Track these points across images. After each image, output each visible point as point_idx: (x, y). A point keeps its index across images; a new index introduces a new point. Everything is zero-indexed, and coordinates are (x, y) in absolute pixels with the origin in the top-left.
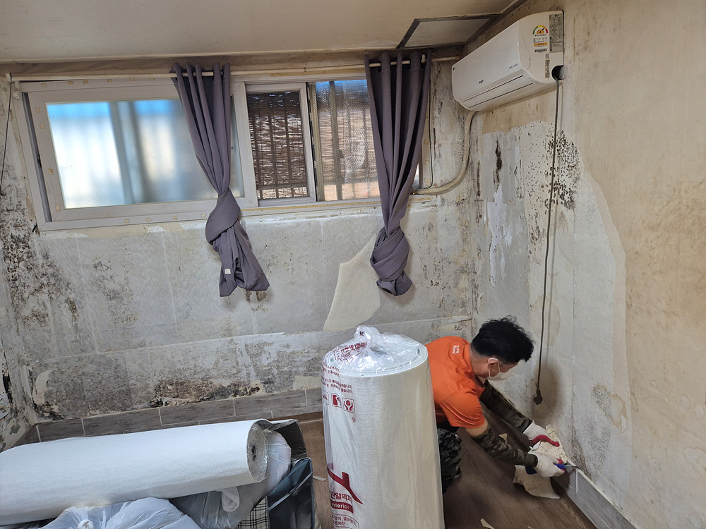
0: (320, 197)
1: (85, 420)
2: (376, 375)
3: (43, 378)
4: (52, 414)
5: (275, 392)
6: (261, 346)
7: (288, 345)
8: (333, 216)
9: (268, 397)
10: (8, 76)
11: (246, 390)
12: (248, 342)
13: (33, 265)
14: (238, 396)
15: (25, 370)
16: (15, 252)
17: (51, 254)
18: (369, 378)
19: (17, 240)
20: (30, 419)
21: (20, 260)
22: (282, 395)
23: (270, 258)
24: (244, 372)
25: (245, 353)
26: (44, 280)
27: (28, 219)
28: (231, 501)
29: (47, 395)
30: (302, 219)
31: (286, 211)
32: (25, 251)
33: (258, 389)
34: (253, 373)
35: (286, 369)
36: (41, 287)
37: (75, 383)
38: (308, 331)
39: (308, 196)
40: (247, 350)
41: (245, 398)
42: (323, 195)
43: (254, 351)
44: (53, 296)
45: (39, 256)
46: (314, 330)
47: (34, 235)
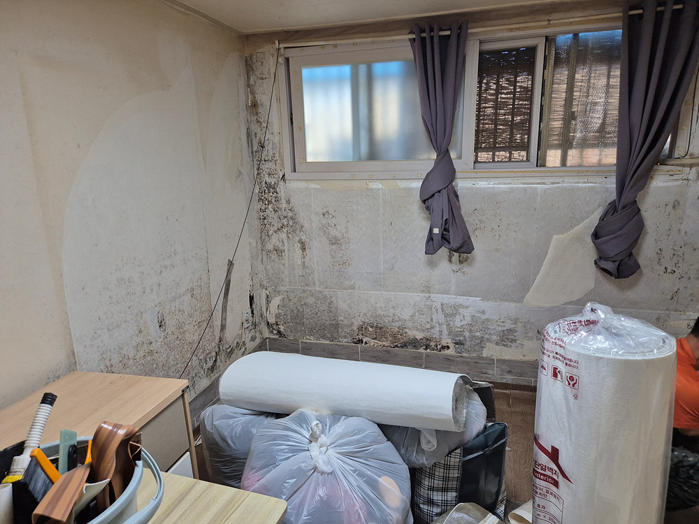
0: (541, 162)
1: (302, 342)
2: (611, 356)
3: (276, 301)
4: (279, 332)
5: (464, 354)
6: (456, 308)
7: (483, 311)
8: (553, 183)
9: (457, 357)
10: (277, 42)
11: (436, 346)
12: (445, 302)
13: (278, 208)
14: (428, 350)
15: (264, 293)
16: (266, 196)
17: (292, 200)
18: (601, 358)
19: (269, 186)
20: (263, 332)
21: (270, 202)
22: (471, 358)
23: (477, 222)
24: (437, 329)
25: (440, 310)
26: (285, 221)
27: (278, 170)
28: (429, 442)
29: (278, 316)
30: (518, 185)
31: (503, 175)
32: (274, 195)
33: (448, 347)
34: (445, 332)
35: (478, 334)
36: (282, 227)
37: (298, 310)
38: (506, 300)
39: (528, 160)
40: (443, 310)
41: (435, 354)
42: (545, 160)
43: (449, 311)
44: (290, 236)
45: (283, 201)
46: (514, 301)
47: (282, 183)
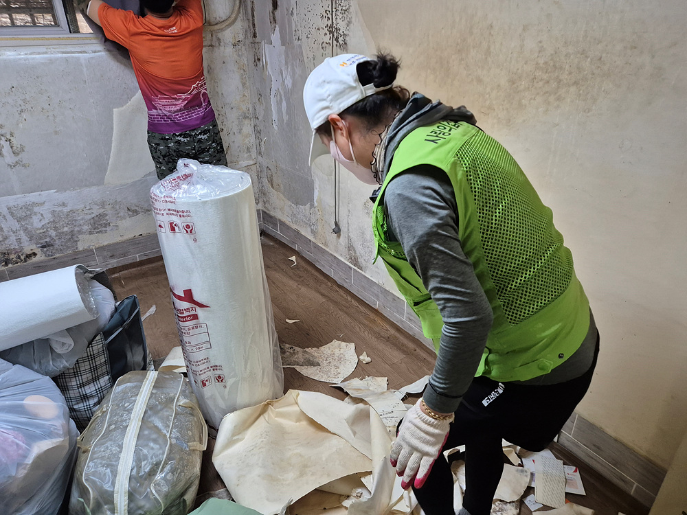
0: (73, 28)
5: (57, 255)
6: (29, 210)
7: (64, 203)
8: (95, 52)
9: (49, 261)
11: (19, 257)
12: (11, 204)
14: (10, 265)
22: (67, 257)
23: (21, 103)
24: (13, 238)
25: (9, 217)
28: (63, 344)
30: (55, 54)
33: (35, 254)
34: (24, 238)
35: (66, 229)
38: (86, 186)
39: (57, 24)
40: (12, 214)
41: (20, 266)
42: (77, 26)
43: (21, 214)
46: (93, 185)
